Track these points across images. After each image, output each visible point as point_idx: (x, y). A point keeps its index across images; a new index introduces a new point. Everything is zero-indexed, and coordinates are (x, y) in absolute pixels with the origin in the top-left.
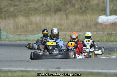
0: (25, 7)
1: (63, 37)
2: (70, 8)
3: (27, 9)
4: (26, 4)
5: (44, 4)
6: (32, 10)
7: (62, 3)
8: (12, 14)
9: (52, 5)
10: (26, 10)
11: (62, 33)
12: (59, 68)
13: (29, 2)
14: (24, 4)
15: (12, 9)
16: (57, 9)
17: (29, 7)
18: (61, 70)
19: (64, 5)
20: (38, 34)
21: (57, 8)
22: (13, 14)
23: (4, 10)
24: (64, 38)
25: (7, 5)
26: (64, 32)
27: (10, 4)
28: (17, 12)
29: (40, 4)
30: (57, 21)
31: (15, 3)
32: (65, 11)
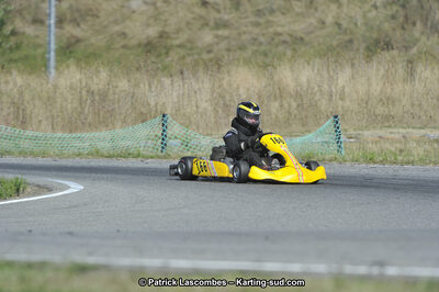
0: (257, 30)
1: (398, 145)
2: (424, 38)
3: (262, 39)
4: (261, 20)
5: (329, 20)
6: (285, 42)
7: (393, 17)
8: (205, 56)
9: (356, 24)
10: (261, 44)
11: (395, 130)
12: (382, 264)
13: (272, 12)
14: (252, 19)
15: (207, 37)
16: (377, 42)
17: (271, 30)
18: (392, 271)
19: (403, 28)
20: (303, 134)
21: (375, 36)
22: (211, 55)
23: (177, 42)
24: (401, 151)
25: (188, 23)
26: (403, 127)
27: (201, 17)
28: (228, 50)
29: (313, 21)
30: (376, 88)
31: (218, 16)
32: (407, 48)
